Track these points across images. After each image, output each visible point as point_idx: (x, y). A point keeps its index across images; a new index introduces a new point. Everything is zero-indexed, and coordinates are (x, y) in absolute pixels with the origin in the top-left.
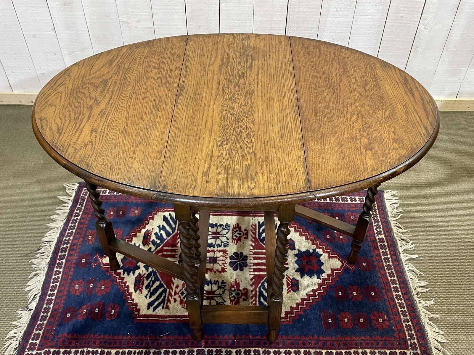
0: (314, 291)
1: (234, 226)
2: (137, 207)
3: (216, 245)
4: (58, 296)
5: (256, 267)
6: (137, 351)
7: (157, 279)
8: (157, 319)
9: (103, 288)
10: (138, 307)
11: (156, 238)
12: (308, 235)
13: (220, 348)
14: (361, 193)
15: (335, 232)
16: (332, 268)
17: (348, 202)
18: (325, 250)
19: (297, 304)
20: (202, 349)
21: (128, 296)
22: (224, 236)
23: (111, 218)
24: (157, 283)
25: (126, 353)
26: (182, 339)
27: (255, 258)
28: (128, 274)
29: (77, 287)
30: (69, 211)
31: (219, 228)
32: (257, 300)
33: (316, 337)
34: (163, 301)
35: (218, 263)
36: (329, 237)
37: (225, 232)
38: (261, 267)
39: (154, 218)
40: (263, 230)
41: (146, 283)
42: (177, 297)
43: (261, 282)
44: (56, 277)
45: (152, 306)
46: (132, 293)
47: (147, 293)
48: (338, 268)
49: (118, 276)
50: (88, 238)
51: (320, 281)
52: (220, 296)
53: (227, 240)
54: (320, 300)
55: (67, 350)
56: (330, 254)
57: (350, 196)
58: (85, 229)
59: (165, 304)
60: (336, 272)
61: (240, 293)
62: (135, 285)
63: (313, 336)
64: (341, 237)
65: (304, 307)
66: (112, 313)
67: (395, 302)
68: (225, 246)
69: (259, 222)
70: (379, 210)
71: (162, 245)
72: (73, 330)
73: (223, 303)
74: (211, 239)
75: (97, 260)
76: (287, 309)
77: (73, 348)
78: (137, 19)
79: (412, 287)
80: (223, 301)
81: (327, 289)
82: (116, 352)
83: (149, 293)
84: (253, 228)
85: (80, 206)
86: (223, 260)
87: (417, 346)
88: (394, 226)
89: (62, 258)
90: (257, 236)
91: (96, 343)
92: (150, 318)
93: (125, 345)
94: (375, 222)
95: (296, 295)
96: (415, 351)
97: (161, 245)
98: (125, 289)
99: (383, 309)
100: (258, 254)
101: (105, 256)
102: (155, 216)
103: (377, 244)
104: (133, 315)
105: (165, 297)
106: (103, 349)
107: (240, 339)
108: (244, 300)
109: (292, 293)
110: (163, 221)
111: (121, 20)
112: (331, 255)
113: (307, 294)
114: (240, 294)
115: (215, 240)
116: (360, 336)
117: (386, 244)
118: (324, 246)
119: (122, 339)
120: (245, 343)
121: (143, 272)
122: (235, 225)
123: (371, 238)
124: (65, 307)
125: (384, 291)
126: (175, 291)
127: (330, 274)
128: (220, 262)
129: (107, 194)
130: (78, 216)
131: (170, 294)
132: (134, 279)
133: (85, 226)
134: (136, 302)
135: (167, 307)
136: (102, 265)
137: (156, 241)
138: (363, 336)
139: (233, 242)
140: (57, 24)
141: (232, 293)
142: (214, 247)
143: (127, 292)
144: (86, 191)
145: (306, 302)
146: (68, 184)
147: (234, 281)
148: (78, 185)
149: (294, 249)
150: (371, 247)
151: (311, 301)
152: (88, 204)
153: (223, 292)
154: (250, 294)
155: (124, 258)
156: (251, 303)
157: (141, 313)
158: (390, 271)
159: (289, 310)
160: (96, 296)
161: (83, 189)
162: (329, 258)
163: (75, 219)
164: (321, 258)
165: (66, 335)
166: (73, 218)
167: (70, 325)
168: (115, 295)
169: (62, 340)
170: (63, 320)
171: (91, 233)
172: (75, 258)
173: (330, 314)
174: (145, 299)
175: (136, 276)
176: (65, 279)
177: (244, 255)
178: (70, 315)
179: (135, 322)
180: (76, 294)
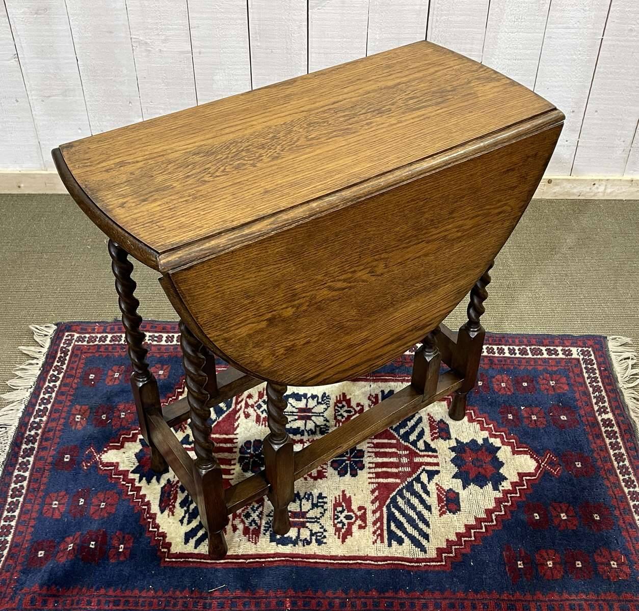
0: (489, 512)
1: (337, 397)
2: (163, 365)
3: (305, 432)
4: (20, 521)
5: (379, 470)
8: (202, 560)
9: (103, 505)
10: (167, 540)
12: (473, 414)
14: (565, 342)
15: (522, 408)
16: (520, 471)
17: (543, 356)
18: (506, 441)
19: (457, 534)
21: (149, 520)
22: (320, 416)
23: (115, 383)
26: (248, 598)
27: (377, 455)
28: (149, 482)
29: (55, 504)
30: (39, 372)
31: (310, 400)
32: (385, 527)
33: (495, 594)
36: (511, 418)
37: (321, 408)
38: (389, 470)
41: (180, 497)
42: (237, 521)
43: (391, 496)
44: (18, 486)
45: (192, 538)
46: (155, 514)
47: (183, 515)
48: (531, 471)
49: (130, 485)
50: (74, 419)
51: (499, 495)
52: (316, 520)
53: (325, 422)
54: (500, 528)
56: (514, 446)
57: (547, 346)
58: (69, 403)
60: (528, 478)
61: (353, 515)
62: (161, 501)
63: (490, 593)
64: (533, 416)
65: (470, 541)
66: (121, 550)
68: (322, 433)
69: (383, 392)
70: (599, 369)
72: (49, 580)
73: (323, 534)
74: (297, 421)
75: (90, 457)
76: (439, 543)
78: (163, 37)
80: (322, 530)
81: (512, 509)
83: (187, 515)
84: (372, 402)
85: (59, 364)
88: (628, 397)
89: (28, 453)
91: (93, 604)
92: (190, 560)
93: (145, 606)
94: (593, 390)
95: (455, 518)
98: (144, 507)
99: (618, 543)
100: (383, 447)
101: (105, 449)
103: (600, 429)
107: (356, 598)
108: (360, 527)
109: (448, 516)
111: (135, 38)
112: (517, 448)
113: (476, 518)
114: (352, 518)
115: (304, 421)
116: (577, 593)
117: (616, 428)
118: (503, 433)
119: (139, 597)
120: (365, 604)
122: (340, 396)
123: (589, 418)
124: (35, 539)
125: (617, 513)
127: (517, 482)
129: (108, 342)
130: (55, 381)
132: (160, 489)
133: (69, 397)
134: (163, 531)
136: (100, 466)
138: (583, 592)
139: (337, 425)
140: (21, 47)
141: (337, 516)
142: (302, 434)
143: (148, 513)
144: (70, 337)
145: (474, 532)
146: (37, 326)
147: (341, 494)
148: (56, 327)
149: (449, 438)
150: (588, 434)
151: (484, 530)
152: (73, 360)
153: (321, 513)
154: (370, 518)
155: (141, 450)
156: (374, 533)
157: (174, 550)
158: (626, 477)
159: (444, 545)
160: (90, 520)
161: (64, 335)
162: (514, 454)
163: (51, 385)
164: (499, 455)
165: (37, 589)
166: (47, 384)
167: (45, 571)
168: (125, 517)
169: (29, 598)
170: (32, 562)
171: (80, 410)
172: (51, 454)
173: (521, 553)
174: (180, 524)
175: (163, 485)
176: (34, 490)
177: (358, 448)
178: (43, 552)
179: (162, 566)
180: (54, 517)
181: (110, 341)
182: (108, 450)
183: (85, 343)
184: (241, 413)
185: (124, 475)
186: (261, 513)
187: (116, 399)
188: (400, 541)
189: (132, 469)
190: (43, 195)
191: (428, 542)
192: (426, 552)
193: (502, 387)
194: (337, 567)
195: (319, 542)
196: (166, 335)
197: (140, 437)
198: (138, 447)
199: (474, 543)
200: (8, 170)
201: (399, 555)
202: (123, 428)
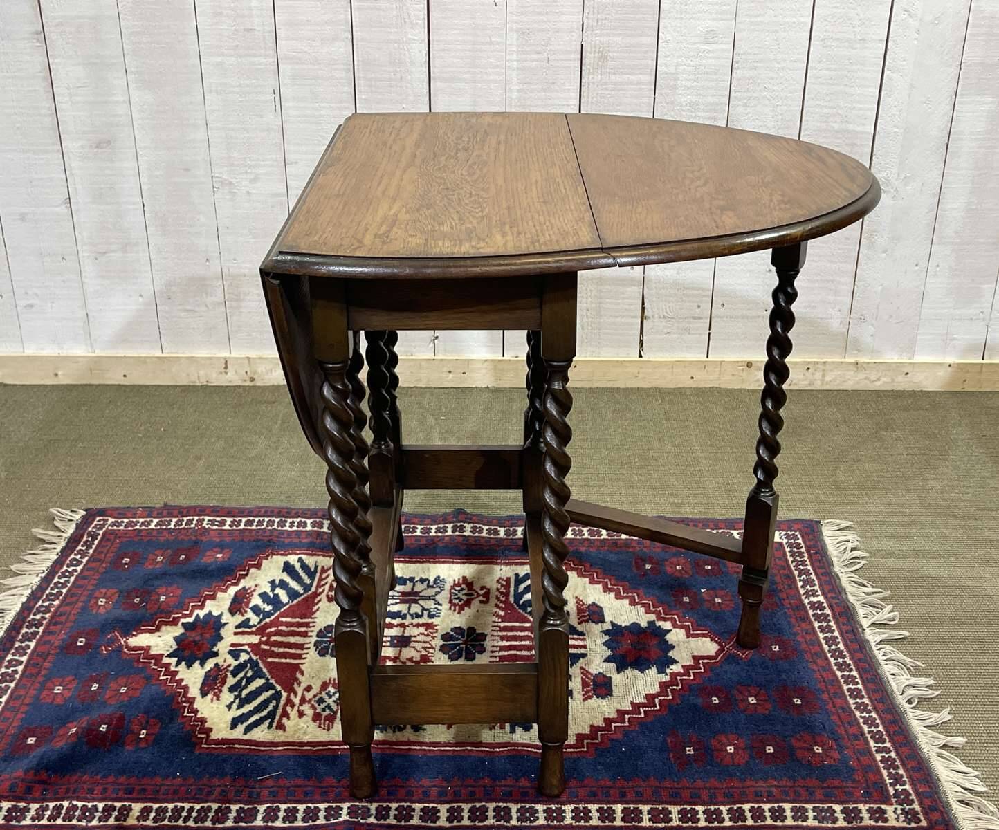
0: (650, 698)
1: (455, 580)
2: (223, 549)
3: (408, 615)
4: (8, 707)
5: (506, 653)
6: (197, 807)
7: (258, 674)
8: (253, 747)
9: (123, 690)
10: (207, 725)
11: (264, 602)
12: (636, 597)
13: (409, 804)
15: (703, 591)
16: (696, 654)
18: (675, 616)
19: (606, 720)
20: (363, 804)
21: (184, 704)
22: (429, 599)
23: (157, 567)
24: (259, 682)
25: (170, 810)
26: (312, 786)
27: (503, 638)
28: (189, 666)
29: (58, 689)
30: (56, 557)
31: (418, 584)
33: (653, 782)
34: (271, 715)
35: (414, 647)
36: (688, 600)
37: (432, 591)
38: (519, 653)
39: (261, 565)
40: (525, 588)
41: (231, 681)
42: (306, 708)
44: (10, 671)
45: (242, 723)
46: (194, 698)
47: (232, 699)
48: (711, 654)
49: (163, 670)
50: (97, 603)
51: (666, 678)
53: (437, 606)
54: (665, 713)
55: (19, 804)
56: (690, 630)
58: (91, 588)
59: (274, 718)
60: (706, 661)
62: (204, 684)
63: (646, 780)
64: (716, 599)
65: (624, 726)
66: (142, 736)
67: (855, 715)
68: (431, 616)
69: (517, 575)
70: (808, 552)
71: (276, 614)
72: (38, 765)
74: (397, 605)
75: (113, 641)
76: (580, 729)
77: (35, 801)
78: (252, 176)
79: (895, 690)
81: (682, 692)
82: (142, 809)
83: (237, 701)
84: (502, 585)
85: (84, 548)
86: (425, 642)
87: (911, 798)
88: (846, 580)
89: (27, 638)
90: (512, 599)
91: (95, 792)
92: (236, 746)
93: (167, 794)
94: (800, 573)
95: (605, 703)
96: (908, 807)
97: (273, 614)
98: (179, 690)
99: (824, 727)
100: (512, 631)
101: (134, 633)
102: (264, 561)
103: (807, 612)
104: (194, 739)
105: (276, 708)
106: (110, 803)
107: (461, 786)
109: (595, 702)
110: (283, 571)
111: (217, 178)
112: (694, 631)
113: (632, 703)
115: (408, 605)
116: (766, 780)
117: (827, 611)
119: (162, 784)
120: (473, 793)
121: (225, 661)
122: (459, 579)
123: (792, 602)
124: (26, 725)
125: (825, 696)
126: (303, 697)
127: (690, 665)
128: (419, 646)
129: (152, 526)
130: (76, 565)
131: (289, 702)
132: (204, 674)
133: (93, 582)
134: (202, 716)
135: (281, 727)
136: (125, 650)
137: (262, 608)
138: (775, 779)
139: (453, 608)
142: (404, 617)
143: (183, 696)
144: (102, 522)
145: (629, 718)
146: (60, 510)
148: (85, 513)
149: (602, 621)
150: (790, 617)
151: (643, 715)
152: (103, 544)
155: (182, 634)
157: (214, 736)
158: (840, 660)
159: (587, 731)
160: (104, 704)
161: (94, 520)
162: (688, 637)
163: (70, 569)
164: (668, 637)
165: (20, 773)
166: (65, 568)
167: (34, 757)
168: (152, 700)
169: (8, 783)
170: (17, 749)
171: (106, 593)
172: (60, 638)
173: (691, 739)
174: (226, 709)
175: (209, 669)
176: (31, 675)
177: (478, 632)
178: (34, 739)
179: (197, 752)
180: (55, 703)
181: (155, 526)
182: (138, 634)
183: (122, 528)
184: (323, 596)
185: (156, 659)
187: (156, 583)
188: (527, 727)
189: (169, 653)
190: (86, 385)
193: (677, 570)
194: (438, 753)
195: (416, 729)
196: (232, 519)
197: (183, 620)
198: (178, 631)
199: (627, 728)
200: (45, 353)
201: (525, 742)
202: (162, 612)
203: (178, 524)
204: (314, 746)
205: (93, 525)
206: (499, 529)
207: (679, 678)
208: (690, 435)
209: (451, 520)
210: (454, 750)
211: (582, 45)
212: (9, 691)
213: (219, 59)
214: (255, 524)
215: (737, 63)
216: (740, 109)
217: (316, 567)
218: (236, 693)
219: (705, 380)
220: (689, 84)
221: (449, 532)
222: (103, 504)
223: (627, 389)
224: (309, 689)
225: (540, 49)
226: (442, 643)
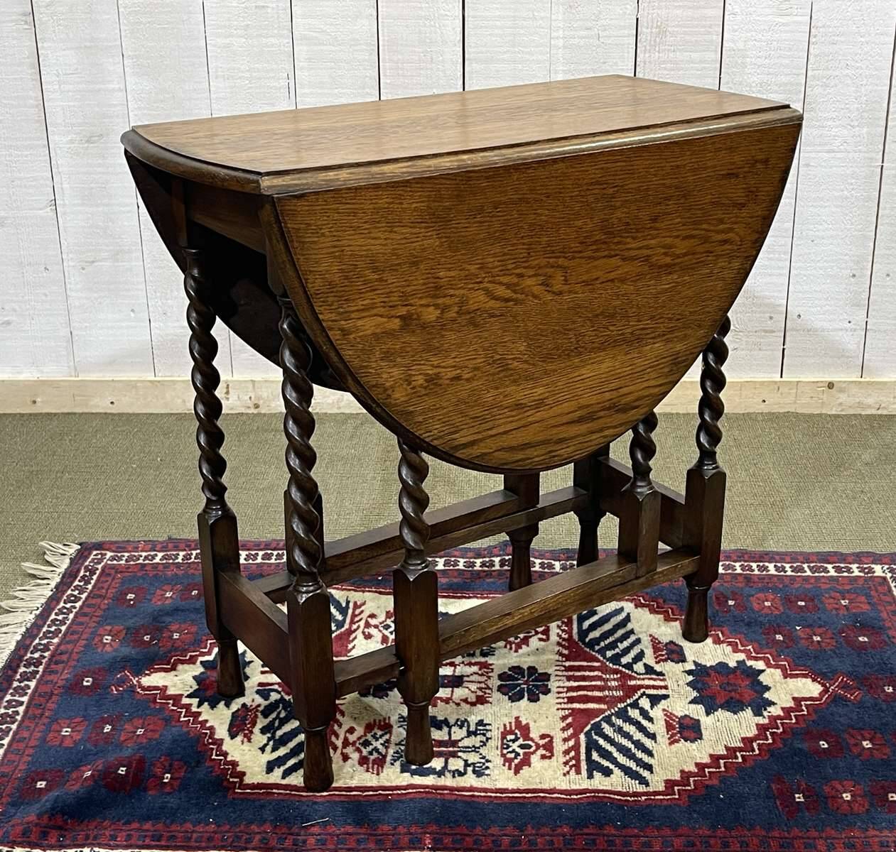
0: (747, 741)
4: (12, 749)
5: (574, 694)
7: (292, 715)
8: (294, 792)
9: (140, 731)
10: (239, 769)
12: (720, 635)
15: (798, 628)
16: (796, 695)
17: (830, 574)
18: (774, 663)
19: (698, 765)
21: (212, 745)
23: (167, 602)
24: (294, 724)
26: (364, 834)
27: (569, 678)
28: (213, 706)
29: (66, 731)
30: (51, 593)
32: (583, 757)
33: (760, 831)
35: (467, 687)
36: (781, 639)
38: (590, 693)
40: (590, 625)
41: (261, 722)
42: (349, 750)
43: (592, 722)
44: (10, 711)
45: (279, 767)
46: (222, 740)
47: (265, 742)
48: (814, 695)
49: (184, 710)
50: (101, 641)
51: (764, 721)
52: (474, 749)
54: (766, 758)
56: (786, 669)
57: (836, 562)
58: (94, 625)
60: (808, 702)
61: (533, 744)
62: (231, 725)
63: (751, 828)
64: (814, 637)
65: (719, 772)
66: (166, 780)
68: (484, 655)
72: (53, 809)
73: (484, 764)
75: (123, 681)
76: (669, 774)
77: (51, 848)
80: (483, 761)
81: (784, 735)
83: (271, 743)
84: (564, 622)
85: (82, 584)
86: (480, 682)
89: (25, 678)
90: (576, 637)
91: (119, 839)
92: (274, 791)
93: (201, 842)
95: (694, 747)
98: (204, 731)
100: (579, 670)
101: (147, 672)
104: (225, 783)
107: (536, 834)
108: (543, 757)
109: (683, 744)
112: (791, 670)
113: (727, 746)
114: (531, 746)
116: (891, 828)
118: (768, 655)
119: (193, 832)
120: (551, 842)
121: (253, 701)
124: (33, 768)
126: (346, 739)
127: (791, 707)
128: (473, 685)
129: (157, 560)
130: (74, 601)
131: (331, 744)
132: (230, 714)
134: (233, 759)
136: (139, 690)
139: (508, 646)
141: (508, 744)
143: (210, 738)
144: (99, 556)
145: (725, 763)
146: (51, 543)
147: (513, 721)
148: (79, 547)
149: (684, 660)
151: (740, 760)
152: (103, 578)
153: (481, 742)
154: (559, 747)
155: (202, 673)
156: (566, 763)
157: (247, 780)
159: (677, 777)
160: (120, 746)
161: (90, 554)
162: (785, 678)
163: (68, 605)
164: (761, 678)
165: (33, 818)
166: (62, 604)
167: (46, 801)
168: (174, 741)
169: (21, 828)
170: (26, 793)
171: (111, 631)
172: (63, 677)
173: (799, 786)
174: (260, 752)
175: (235, 709)
176: (35, 717)
177: (540, 671)
178: (44, 783)
179: (230, 797)
180: (64, 745)
181: (161, 559)
182: (152, 673)
183: (123, 562)
184: (359, 634)
185: (174, 700)
186: (388, 741)
187: (168, 619)
188: (607, 772)
189: (188, 693)
190: (69, 414)
191: (652, 772)
192: (647, 785)
193: (765, 606)
194: (506, 800)
195: (478, 774)
196: (247, 553)
197: (201, 659)
198: (198, 669)
199: (724, 774)
200: (21, 377)
201: (605, 788)
202: (176, 650)
203: (185, 558)
204: (363, 792)
205: (89, 560)
206: (553, 562)
207: (779, 721)
208: (766, 463)
209: (498, 553)
210: (525, 797)
211: (637, 19)
212: (11, 733)
213: (228, 41)
214: (274, 557)
215: (815, 37)
216: (818, 90)
217: (348, 602)
218: (269, 735)
219: (779, 403)
220: (759, 61)
221: (497, 567)
222: (99, 538)
223: (688, 414)
224: (351, 730)
225: (589, 24)
226: (499, 683)
